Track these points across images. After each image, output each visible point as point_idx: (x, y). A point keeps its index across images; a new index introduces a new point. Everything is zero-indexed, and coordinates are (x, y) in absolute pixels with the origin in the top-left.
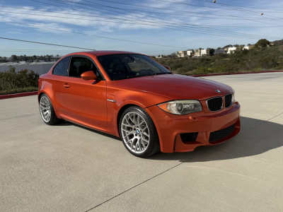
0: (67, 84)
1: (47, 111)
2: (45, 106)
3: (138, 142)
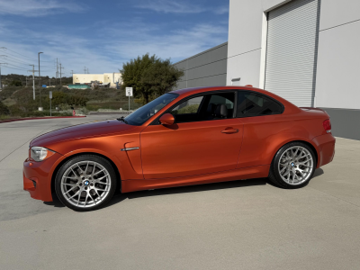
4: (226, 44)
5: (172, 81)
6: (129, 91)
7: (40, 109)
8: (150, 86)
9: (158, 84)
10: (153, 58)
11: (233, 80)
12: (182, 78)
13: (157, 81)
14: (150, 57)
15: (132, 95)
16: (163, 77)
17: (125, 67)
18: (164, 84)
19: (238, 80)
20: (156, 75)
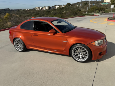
0: (35, 34)
1: (19, 46)
2: (18, 44)
3: (81, 57)
6: (112, 6)
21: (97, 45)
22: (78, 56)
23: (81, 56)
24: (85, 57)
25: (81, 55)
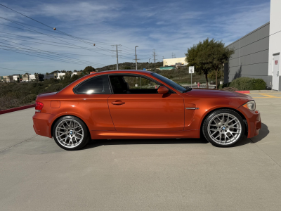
0: (118, 101)
3: (226, 136)
4: (268, 24)
5: (222, 59)
6: (192, 70)
7: (136, 85)
8: (204, 64)
9: (211, 63)
10: (211, 41)
11: (274, 55)
12: (232, 55)
13: (209, 60)
14: (209, 41)
15: (193, 72)
16: (215, 57)
17: (189, 51)
18: (215, 62)
19: (278, 54)
20: (209, 56)
21: (250, 108)
22: (220, 136)
23: (225, 133)
24: (234, 134)
25: (226, 131)
